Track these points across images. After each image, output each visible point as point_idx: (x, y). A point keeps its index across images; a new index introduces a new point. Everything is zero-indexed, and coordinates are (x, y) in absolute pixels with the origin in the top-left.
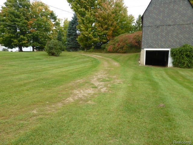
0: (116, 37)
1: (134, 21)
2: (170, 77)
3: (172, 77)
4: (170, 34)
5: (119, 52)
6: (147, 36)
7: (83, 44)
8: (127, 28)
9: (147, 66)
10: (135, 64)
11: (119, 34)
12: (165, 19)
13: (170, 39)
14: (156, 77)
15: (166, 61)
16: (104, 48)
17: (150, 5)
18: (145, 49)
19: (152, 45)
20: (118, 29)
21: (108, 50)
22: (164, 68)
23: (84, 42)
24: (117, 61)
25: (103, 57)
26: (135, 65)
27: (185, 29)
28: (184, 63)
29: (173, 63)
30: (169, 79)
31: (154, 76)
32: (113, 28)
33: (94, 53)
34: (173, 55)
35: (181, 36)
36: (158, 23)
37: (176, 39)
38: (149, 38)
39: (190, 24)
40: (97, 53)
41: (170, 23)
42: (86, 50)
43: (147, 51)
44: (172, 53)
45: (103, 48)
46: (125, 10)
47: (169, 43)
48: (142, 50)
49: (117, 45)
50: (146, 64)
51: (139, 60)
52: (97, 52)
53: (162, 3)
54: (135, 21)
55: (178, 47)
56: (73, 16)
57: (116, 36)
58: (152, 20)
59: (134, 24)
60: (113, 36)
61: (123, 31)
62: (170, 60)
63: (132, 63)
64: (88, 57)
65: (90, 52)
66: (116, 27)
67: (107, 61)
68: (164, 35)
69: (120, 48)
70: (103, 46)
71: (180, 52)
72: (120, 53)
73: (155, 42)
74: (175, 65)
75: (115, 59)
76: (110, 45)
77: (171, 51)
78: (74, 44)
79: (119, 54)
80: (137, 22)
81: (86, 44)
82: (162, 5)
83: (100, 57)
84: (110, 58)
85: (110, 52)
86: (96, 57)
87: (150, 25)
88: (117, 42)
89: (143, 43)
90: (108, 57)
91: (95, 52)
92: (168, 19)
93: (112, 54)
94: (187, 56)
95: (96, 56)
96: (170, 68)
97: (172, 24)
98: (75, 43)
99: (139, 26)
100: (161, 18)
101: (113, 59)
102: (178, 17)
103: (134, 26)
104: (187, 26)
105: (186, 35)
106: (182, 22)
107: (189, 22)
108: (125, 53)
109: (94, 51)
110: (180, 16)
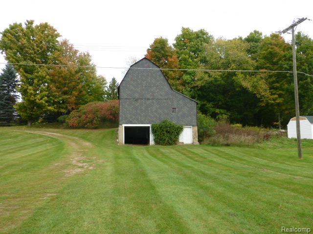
0: (83, 106)
1: (106, 85)
2: (151, 155)
3: (152, 155)
4: (149, 109)
5: (87, 128)
6: (125, 110)
7: (26, 114)
8: (97, 94)
9: (127, 145)
10: (113, 143)
11: (86, 102)
12: (144, 92)
13: (149, 114)
14: (137, 156)
15: (147, 138)
16: (63, 122)
17: (127, 75)
18: (124, 125)
19: (131, 120)
20: (83, 95)
21: (70, 125)
22: (145, 146)
23: (28, 112)
24: (89, 140)
25: (65, 136)
26: (112, 145)
27: (163, 104)
28: (165, 139)
29: (155, 140)
30: (149, 156)
31: (135, 155)
32: (77, 93)
33: (47, 129)
34: (154, 132)
35: (160, 111)
36: (137, 96)
37: (155, 114)
38: (128, 112)
39: (167, 99)
40: (51, 130)
41: (149, 96)
42: (29, 124)
43: (126, 128)
44: (153, 130)
45: (61, 121)
46: (93, 69)
47: (149, 118)
48: (120, 126)
49: (83, 116)
50: (125, 143)
51: (117, 138)
52: (51, 128)
53: (140, 75)
54: (108, 85)
55: (158, 122)
56: (4, 67)
57: (82, 104)
58: (129, 92)
59: (106, 89)
60: (77, 104)
61: (92, 97)
62: (152, 137)
63: (108, 142)
64: (40, 136)
65: (38, 127)
66: (81, 92)
67: (73, 140)
68: (144, 109)
69: (89, 122)
70: (61, 118)
71: (161, 128)
72: (90, 128)
73: (134, 117)
74: (157, 142)
75: (84, 138)
76: (72, 118)
77: (152, 127)
78: (5, 114)
79: (87, 131)
80: (110, 87)
81: (32, 114)
82: (140, 77)
83: (58, 134)
84: (76, 136)
85: (73, 127)
86: (52, 135)
87: (128, 98)
88: (85, 113)
89: (120, 118)
90: (71, 135)
91: (47, 127)
92: (146, 92)
93: (76, 130)
94: (168, 132)
95: (50, 133)
96: (152, 146)
97: (151, 98)
98: (8, 111)
99: (113, 92)
100: (139, 91)
101: (80, 137)
102: (156, 91)
103: (106, 91)
104: (165, 101)
105: (165, 110)
106: (160, 97)
107: (166, 98)
108: (96, 128)
109: (44, 126)
110: (158, 90)
